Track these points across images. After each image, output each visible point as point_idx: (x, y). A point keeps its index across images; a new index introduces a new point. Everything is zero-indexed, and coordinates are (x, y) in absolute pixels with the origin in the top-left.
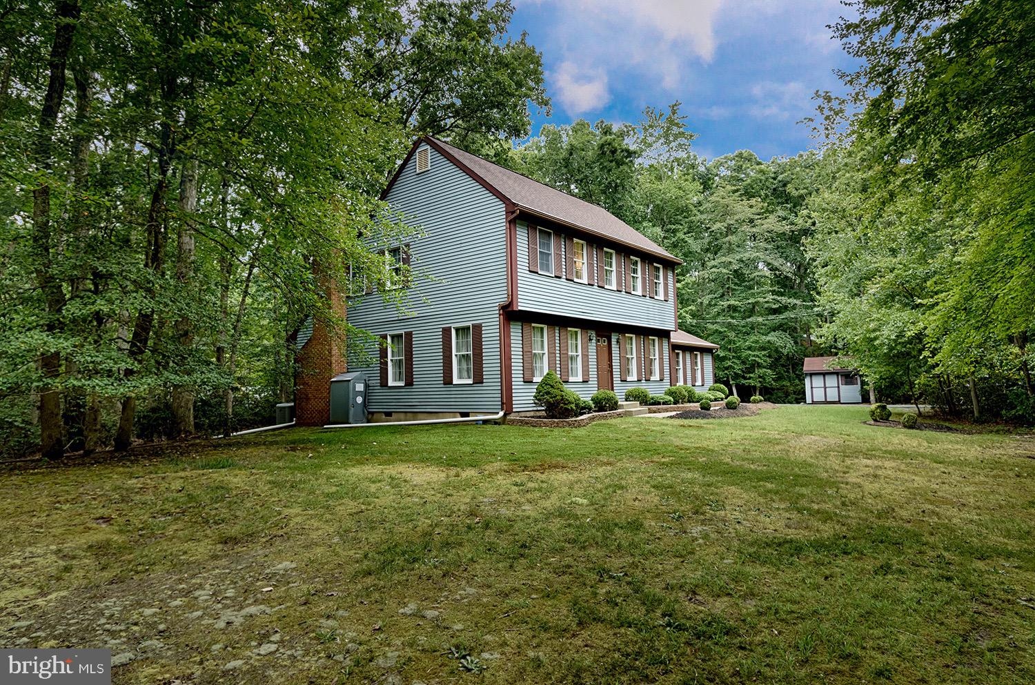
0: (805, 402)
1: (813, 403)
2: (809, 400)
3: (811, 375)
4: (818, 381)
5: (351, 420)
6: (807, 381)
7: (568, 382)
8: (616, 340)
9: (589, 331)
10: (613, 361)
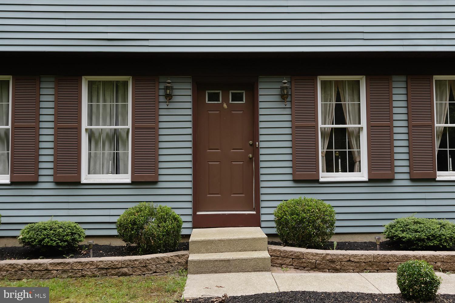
7: (77, 183)
8: (277, 92)
9: (162, 79)
10: (262, 138)
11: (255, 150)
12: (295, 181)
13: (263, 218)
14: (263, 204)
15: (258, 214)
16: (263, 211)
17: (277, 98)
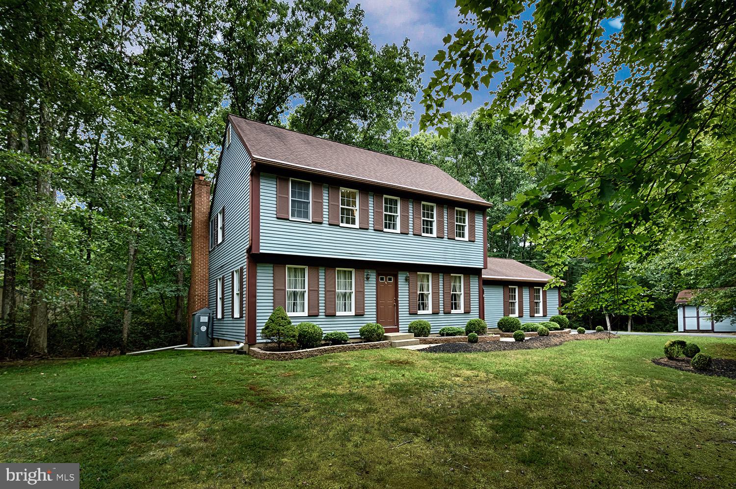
0: (677, 330)
1: (685, 331)
2: (681, 328)
3: (684, 306)
4: (691, 312)
5: (195, 344)
6: (680, 312)
7: (334, 316)
8: (404, 278)
9: (366, 271)
10: (399, 297)
11: (397, 301)
12: (410, 314)
13: (400, 329)
14: (400, 323)
15: (398, 328)
16: (400, 326)
17: (404, 281)
